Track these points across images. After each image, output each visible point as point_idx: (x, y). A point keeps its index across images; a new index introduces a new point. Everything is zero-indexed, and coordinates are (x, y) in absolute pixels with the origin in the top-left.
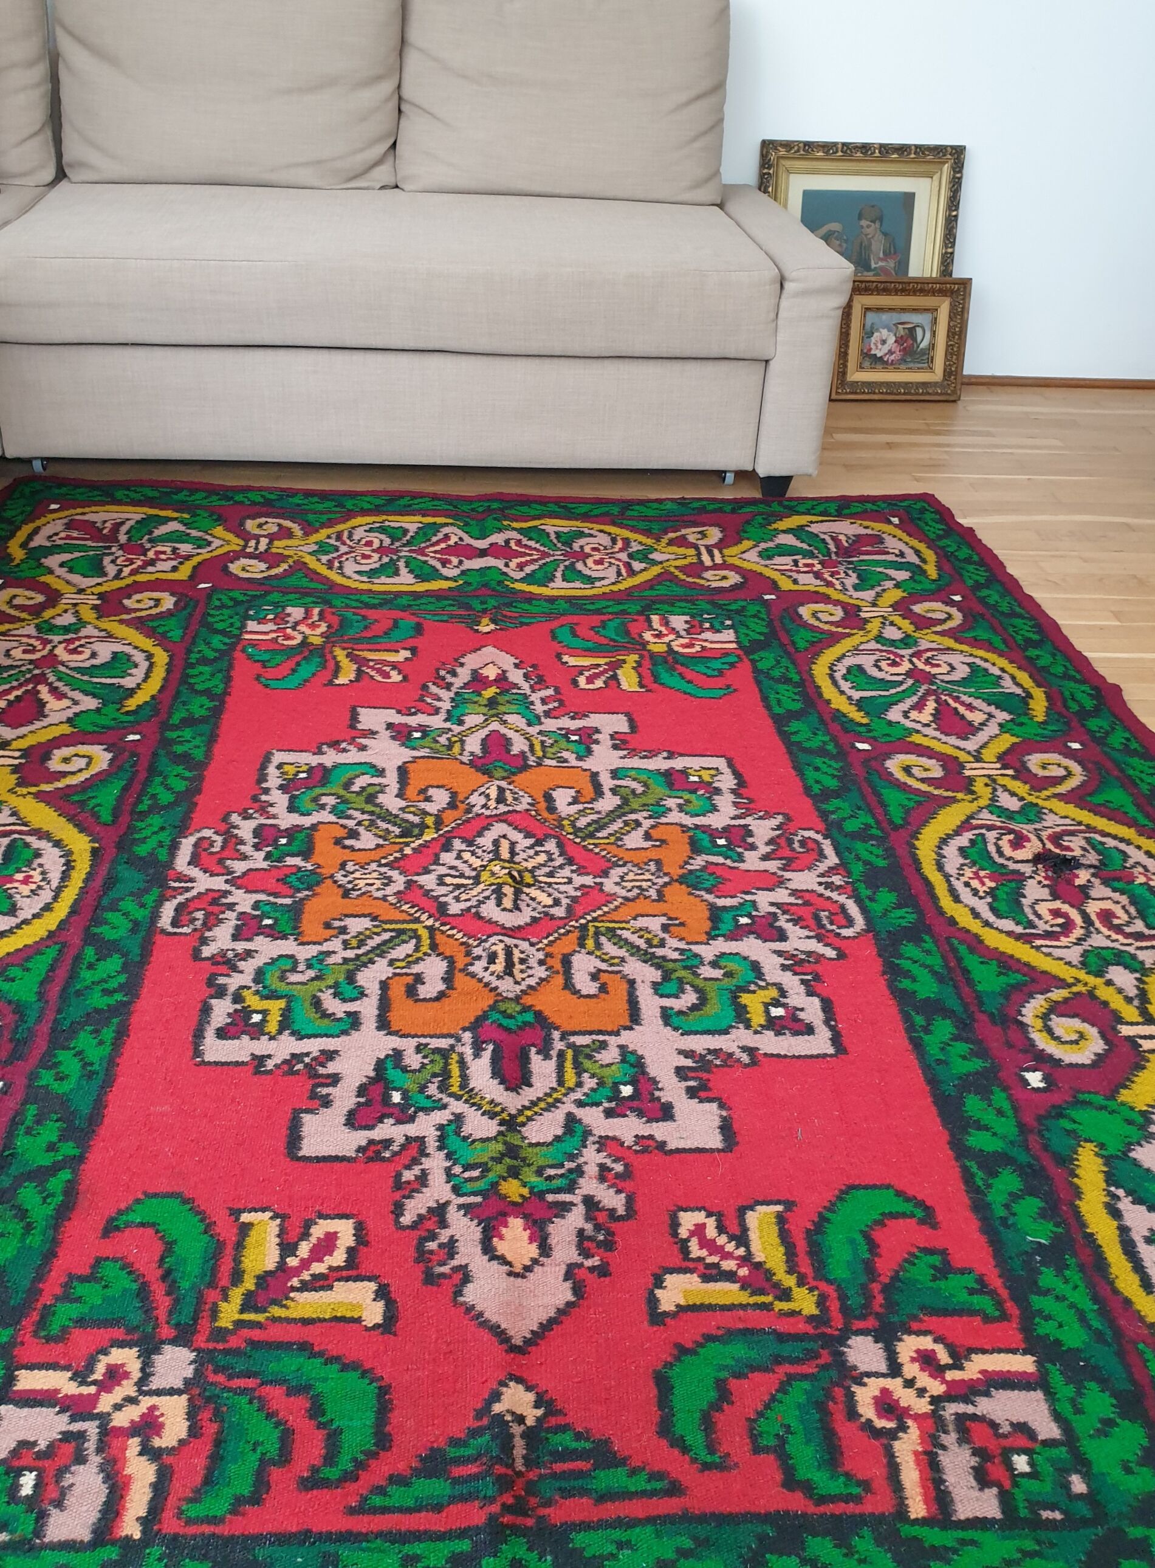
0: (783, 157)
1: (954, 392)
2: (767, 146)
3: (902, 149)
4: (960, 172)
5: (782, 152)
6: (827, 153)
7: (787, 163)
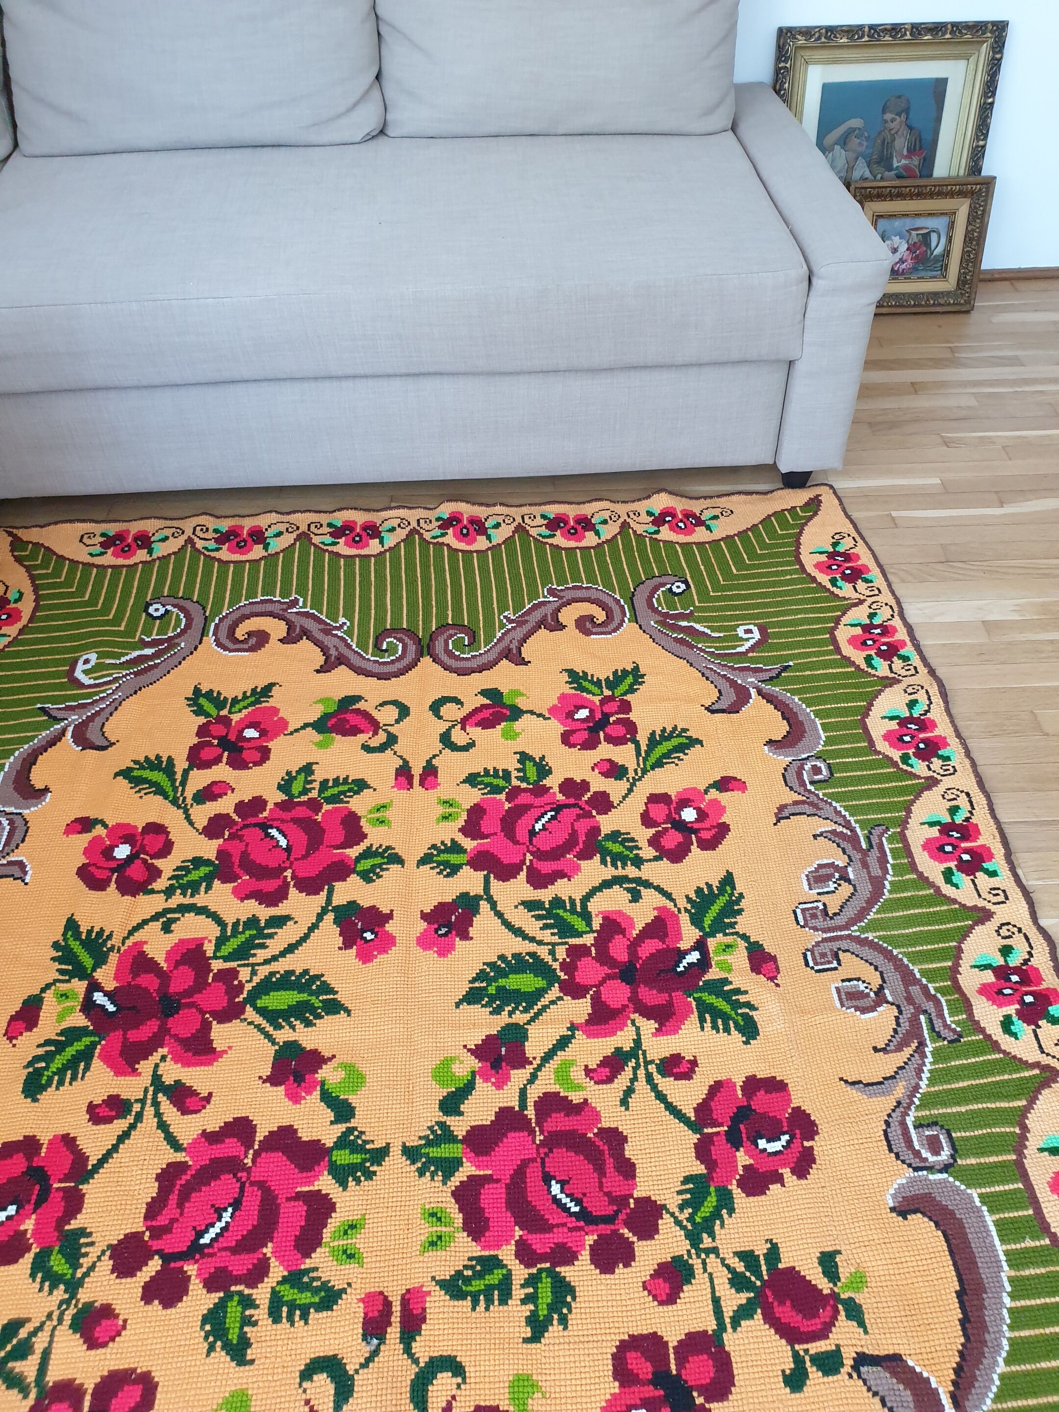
0: (802, 48)
1: (968, 302)
2: (785, 34)
3: (937, 28)
4: (1001, 52)
5: (801, 40)
6: (851, 38)
7: (807, 54)
